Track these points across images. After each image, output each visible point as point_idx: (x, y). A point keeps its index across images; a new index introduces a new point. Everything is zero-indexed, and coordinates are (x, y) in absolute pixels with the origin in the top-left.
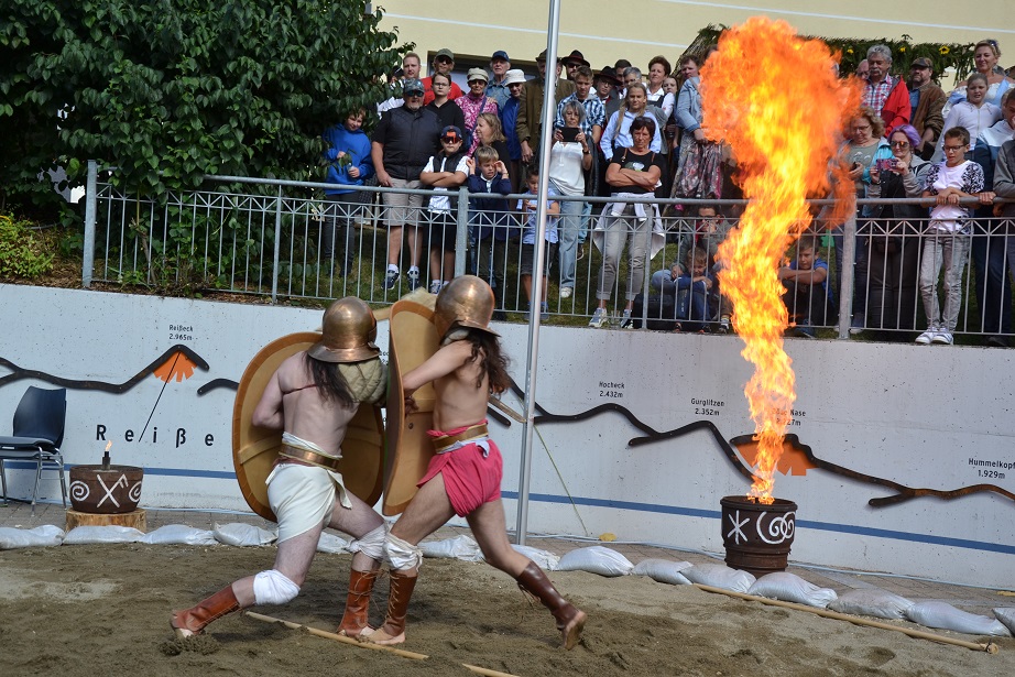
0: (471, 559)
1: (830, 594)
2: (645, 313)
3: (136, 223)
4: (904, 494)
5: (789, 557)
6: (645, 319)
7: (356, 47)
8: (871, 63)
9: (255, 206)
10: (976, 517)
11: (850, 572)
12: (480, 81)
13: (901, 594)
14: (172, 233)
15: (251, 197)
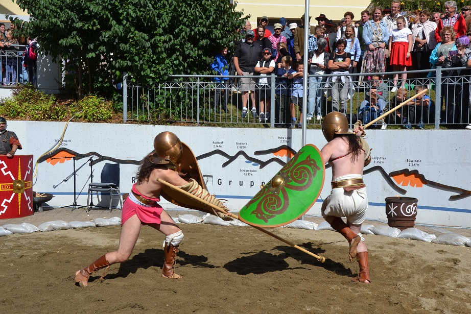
1: (433, 237)
2: (351, 122)
3: (143, 96)
4: (465, 193)
5: (415, 221)
6: (351, 124)
9: (189, 86)
11: (443, 227)
12: (279, 29)
13: (467, 236)
14: (157, 99)
15: (187, 83)
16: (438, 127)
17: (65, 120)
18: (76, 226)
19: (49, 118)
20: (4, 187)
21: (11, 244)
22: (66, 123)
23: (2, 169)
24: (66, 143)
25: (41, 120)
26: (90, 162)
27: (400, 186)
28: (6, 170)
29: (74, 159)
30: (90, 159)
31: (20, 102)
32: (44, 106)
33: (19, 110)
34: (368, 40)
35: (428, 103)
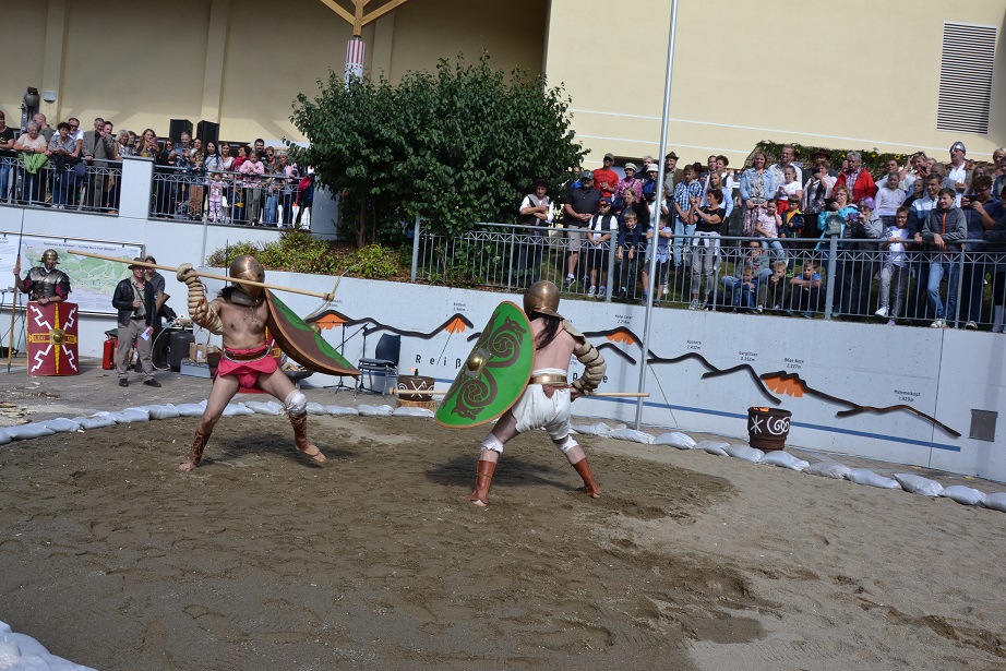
0: (606, 436)
1: (805, 464)
2: (715, 302)
3: (438, 249)
4: (857, 410)
5: (786, 443)
6: (714, 305)
7: (559, 153)
8: (849, 161)
9: (500, 239)
10: (896, 423)
11: (824, 453)
12: (631, 170)
13: (847, 465)
14: (457, 254)
15: (499, 234)
16: (829, 317)
17: (337, 274)
18: (334, 412)
19: (318, 270)
22: (337, 277)
24: (335, 303)
25: (308, 272)
26: (363, 330)
27: (773, 394)
29: (344, 325)
30: (364, 327)
31: (286, 248)
32: (313, 254)
33: (283, 258)
34: (745, 194)
35: (819, 284)
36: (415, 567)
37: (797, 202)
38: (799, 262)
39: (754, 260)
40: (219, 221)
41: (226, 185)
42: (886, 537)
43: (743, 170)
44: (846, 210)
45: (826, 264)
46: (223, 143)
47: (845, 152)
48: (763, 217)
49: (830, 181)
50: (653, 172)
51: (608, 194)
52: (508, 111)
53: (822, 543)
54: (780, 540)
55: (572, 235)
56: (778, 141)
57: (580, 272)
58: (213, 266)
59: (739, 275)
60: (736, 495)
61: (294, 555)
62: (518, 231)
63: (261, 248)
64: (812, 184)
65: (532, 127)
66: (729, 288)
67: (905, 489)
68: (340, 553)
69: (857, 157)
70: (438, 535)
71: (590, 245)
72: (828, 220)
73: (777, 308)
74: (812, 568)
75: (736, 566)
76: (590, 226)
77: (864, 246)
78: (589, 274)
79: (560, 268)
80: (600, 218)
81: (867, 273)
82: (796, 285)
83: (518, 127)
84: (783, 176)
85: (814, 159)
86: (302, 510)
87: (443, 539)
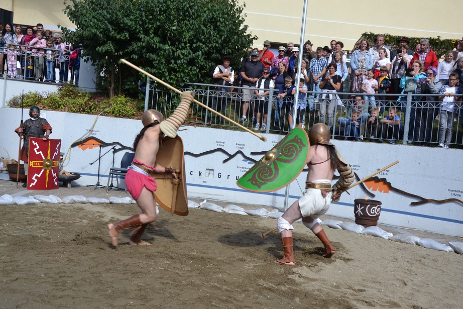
0: (266, 216)
1: (391, 235)
2: (334, 133)
3: (162, 99)
4: (424, 201)
5: (378, 221)
6: (333, 135)
7: (236, 39)
8: (421, 45)
9: (200, 93)
10: (450, 210)
11: (403, 228)
12: (283, 51)
13: (418, 236)
14: (172, 102)
15: (199, 90)
16: (406, 143)
17: (96, 114)
18: (93, 201)
19: (84, 111)
20: (35, 164)
21: (36, 211)
22: (96, 116)
23: (35, 149)
24: (95, 133)
25: (77, 112)
26: (113, 150)
27: (370, 191)
28: (38, 150)
29: (101, 146)
30: (114, 148)
31: (62, 97)
32: (80, 101)
33: (60, 103)
34: (354, 66)
35: (399, 123)
36: (145, 299)
37: (386, 71)
38: (387, 109)
39: (359, 108)
40: (15, 77)
41: (19, 54)
42: (444, 282)
43: (353, 51)
44: (419, 75)
45: (404, 110)
46: (16, 25)
47: (419, 39)
48: (365, 81)
49: (408, 58)
50: (296, 52)
51: (268, 66)
52: (205, 12)
53: (402, 285)
54: (375, 282)
55: (245, 91)
56: (376, 33)
57: (250, 114)
58: (11, 107)
59: (349, 117)
60: (347, 253)
61: (65, 293)
62: (212, 88)
63: (45, 96)
64: (397, 60)
65: (221, 22)
66: (342, 125)
67: (456, 252)
68: (96, 291)
69: (427, 41)
70: (160, 278)
71: (256, 98)
72: (407, 82)
73: (372, 137)
74: (396, 300)
75: (348, 298)
76: (257, 86)
77: (429, 99)
78: (256, 116)
79: (237, 112)
80: (263, 81)
81: (431, 116)
82: (385, 123)
83: (211, 22)
84: (378, 54)
85: (398, 43)
86: (72, 264)
87: (163, 281)
